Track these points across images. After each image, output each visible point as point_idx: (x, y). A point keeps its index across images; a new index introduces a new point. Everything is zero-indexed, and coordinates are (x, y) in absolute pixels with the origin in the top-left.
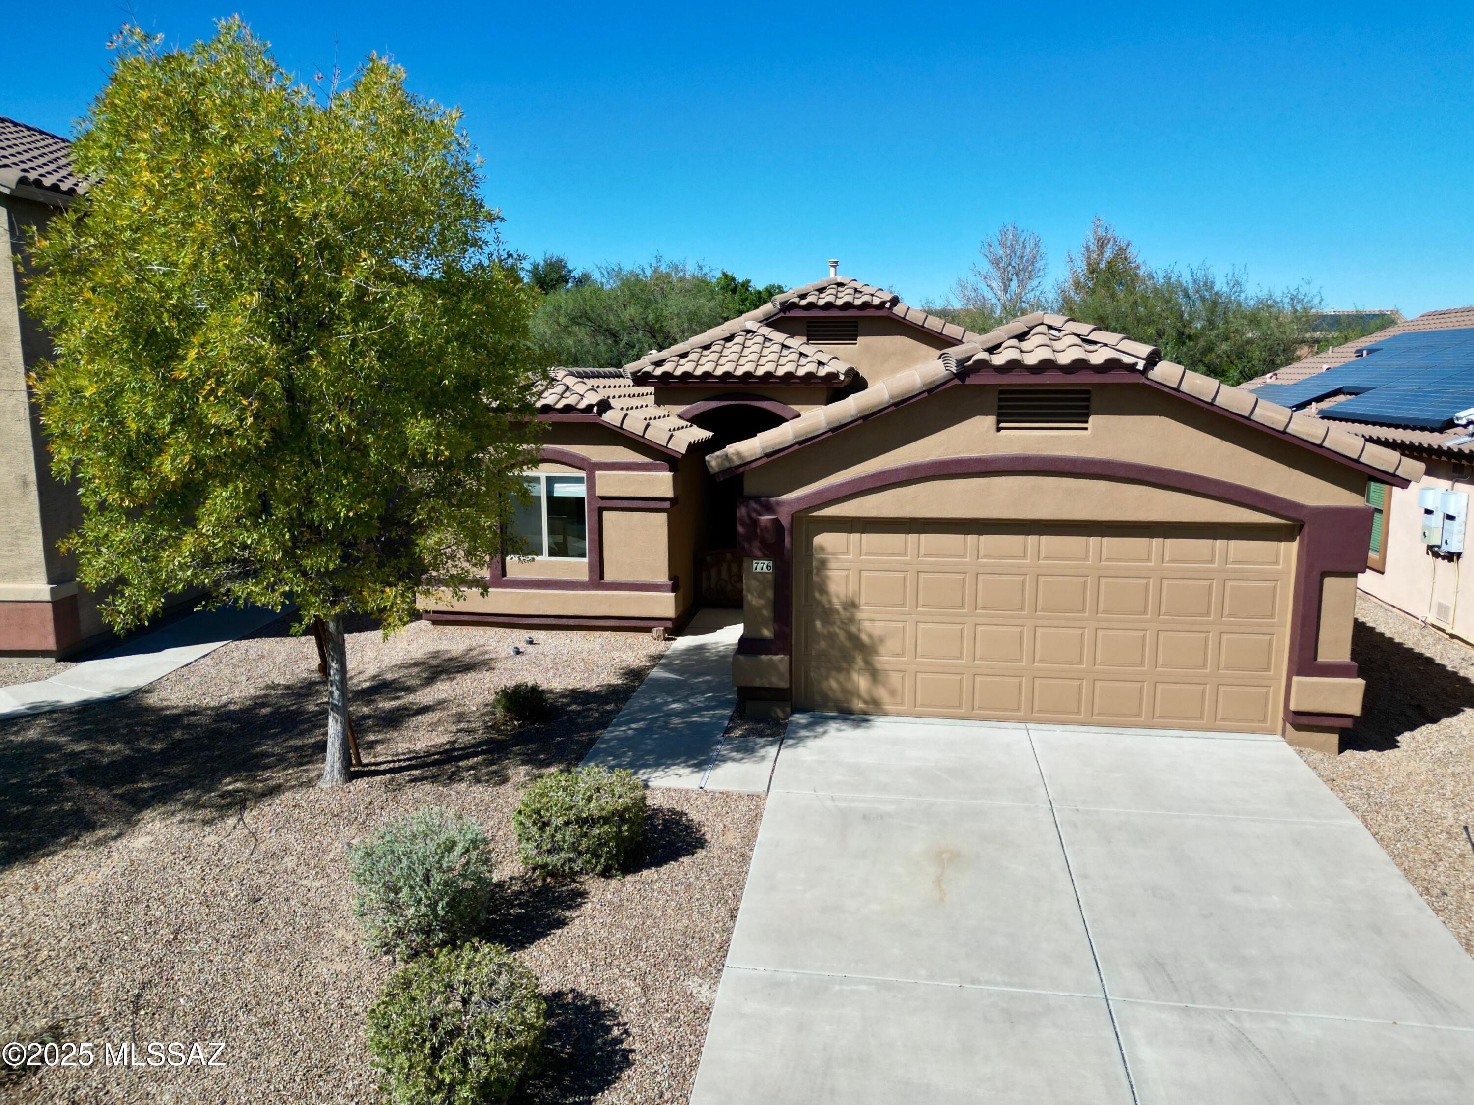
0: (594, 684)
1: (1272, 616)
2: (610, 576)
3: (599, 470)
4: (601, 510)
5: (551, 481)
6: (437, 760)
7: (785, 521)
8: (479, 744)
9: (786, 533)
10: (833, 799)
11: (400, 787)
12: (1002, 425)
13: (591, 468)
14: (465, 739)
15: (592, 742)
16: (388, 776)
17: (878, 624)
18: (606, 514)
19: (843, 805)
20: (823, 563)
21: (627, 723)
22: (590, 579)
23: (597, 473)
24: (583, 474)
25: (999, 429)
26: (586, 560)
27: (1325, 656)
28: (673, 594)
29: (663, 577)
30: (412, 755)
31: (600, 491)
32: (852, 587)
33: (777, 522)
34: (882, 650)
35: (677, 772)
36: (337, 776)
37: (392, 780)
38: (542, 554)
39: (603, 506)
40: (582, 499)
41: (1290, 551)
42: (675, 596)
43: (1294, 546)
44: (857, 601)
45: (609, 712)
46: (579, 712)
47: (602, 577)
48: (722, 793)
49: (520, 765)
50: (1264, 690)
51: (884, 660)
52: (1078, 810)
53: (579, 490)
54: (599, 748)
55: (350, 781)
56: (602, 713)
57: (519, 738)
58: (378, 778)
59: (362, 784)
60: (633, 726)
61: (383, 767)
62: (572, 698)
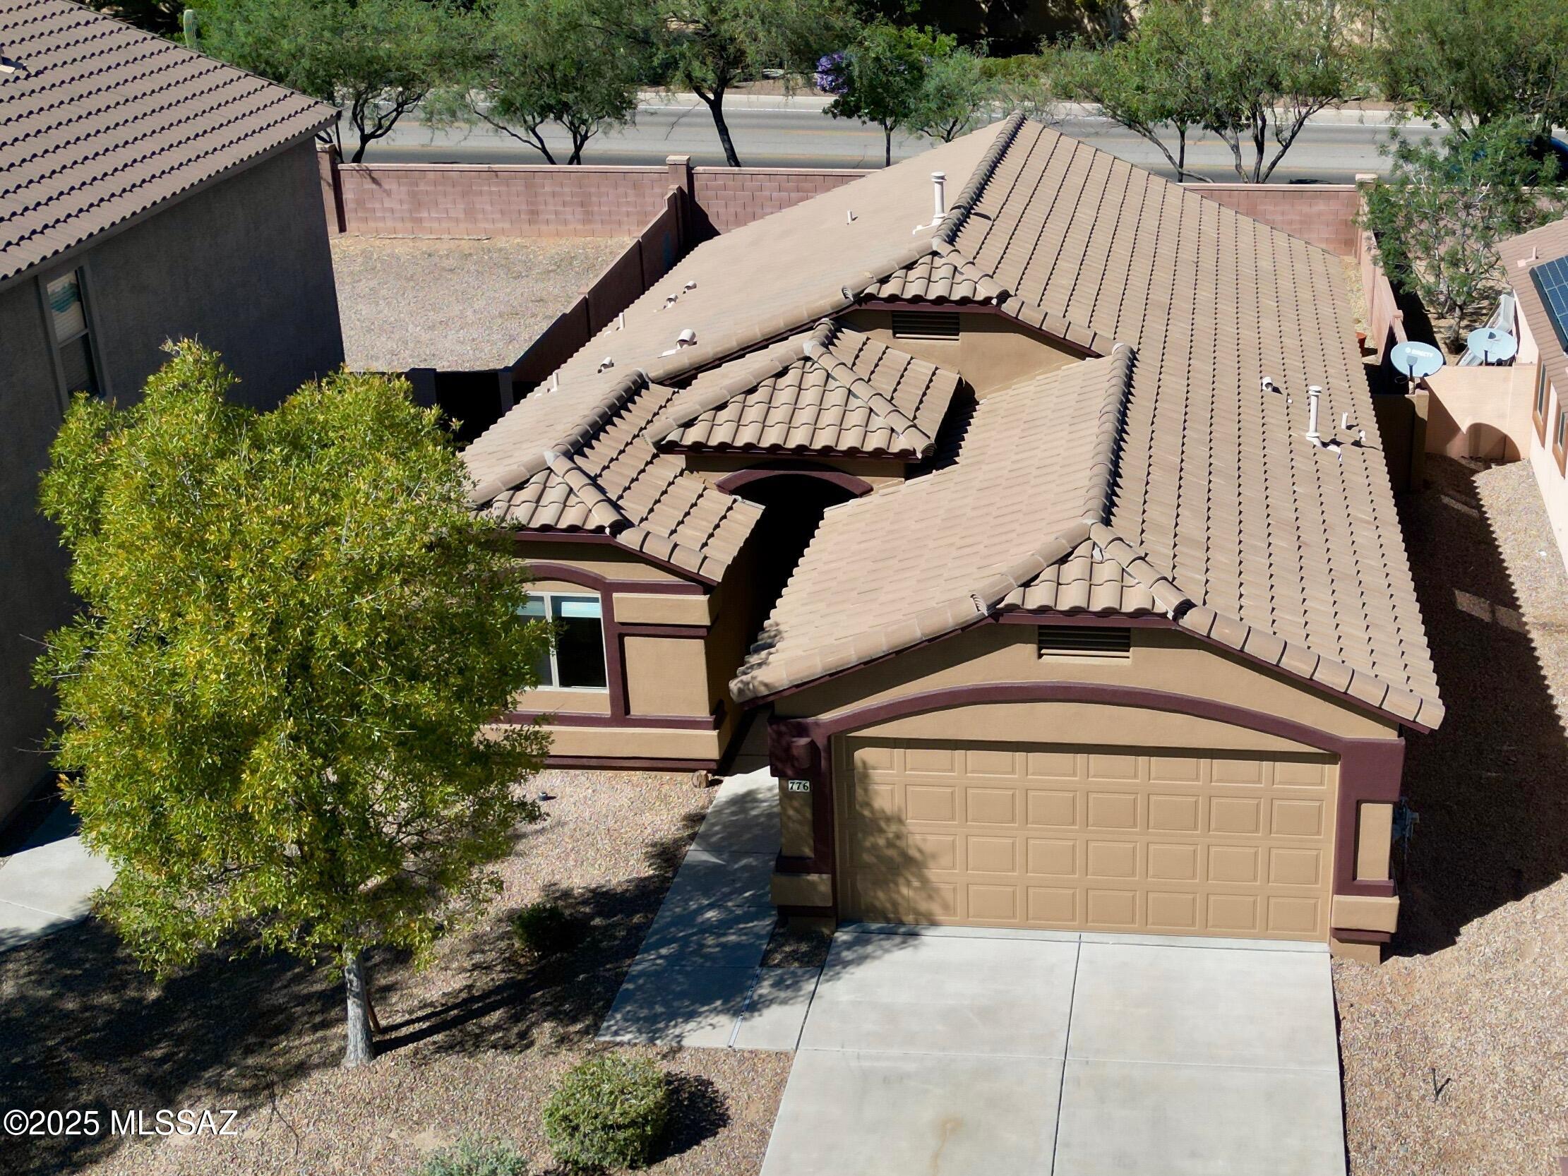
0: (623, 878)
1: (1318, 833)
2: (636, 710)
3: (617, 591)
4: (621, 638)
5: (557, 602)
6: (456, 1017)
7: (821, 743)
8: (498, 990)
9: (823, 754)
10: (859, 1057)
11: (426, 1061)
12: (1043, 651)
13: (607, 589)
14: (484, 982)
15: (621, 977)
16: (411, 1046)
17: (929, 837)
18: (627, 639)
19: (866, 1064)
20: (865, 777)
21: (657, 946)
22: (612, 714)
23: (615, 595)
24: (598, 595)
25: (1040, 656)
26: (605, 691)
27: (1365, 874)
28: (715, 733)
29: (702, 711)
30: (429, 1010)
31: (620, 616)
32: (898, 800)
33: (812, 743)
34: (931, 864)
35: (711, 1022)
36: (361, 1056)
37: (416, 1053)
38: (550, 683)
39: (623, 632)
40: (596, 622)
41: (1333, 772)
42: (719, 735)
43: (1338, 766)
44: (904, 817)
45: (639, 927)
46: (606, 928)
47: (627, 711)
48: (751, 1052)
49: (545, 1020)
50: (1313, 901)
51: (934, 873)
52: (1087, 1062)
53: (593, 611)
54: (627, 989)
55: (375, 1058)
56: (629, 930)
57: (540, 978)
58: (402, 1051)
59: (386, 1060)
60: (664, 951)
61: (404, 1031)
62: (597, 904)
